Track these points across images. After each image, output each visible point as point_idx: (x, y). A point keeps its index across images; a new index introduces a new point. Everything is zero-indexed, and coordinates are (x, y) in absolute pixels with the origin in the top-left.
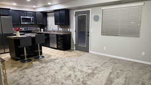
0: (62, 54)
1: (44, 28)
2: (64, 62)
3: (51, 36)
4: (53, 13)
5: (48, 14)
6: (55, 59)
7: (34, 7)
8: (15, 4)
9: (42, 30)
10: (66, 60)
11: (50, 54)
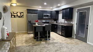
0: (63, 40)
1: (56, 21)
2: (61, 46)
3: (58, 26)
4: (62, 12)
5: (59, 12)
6: (56, 43)
7: (51, 8)
8: (40, 7)
9: (55, 22)
10: (63, 46)
11: (55, 39)
